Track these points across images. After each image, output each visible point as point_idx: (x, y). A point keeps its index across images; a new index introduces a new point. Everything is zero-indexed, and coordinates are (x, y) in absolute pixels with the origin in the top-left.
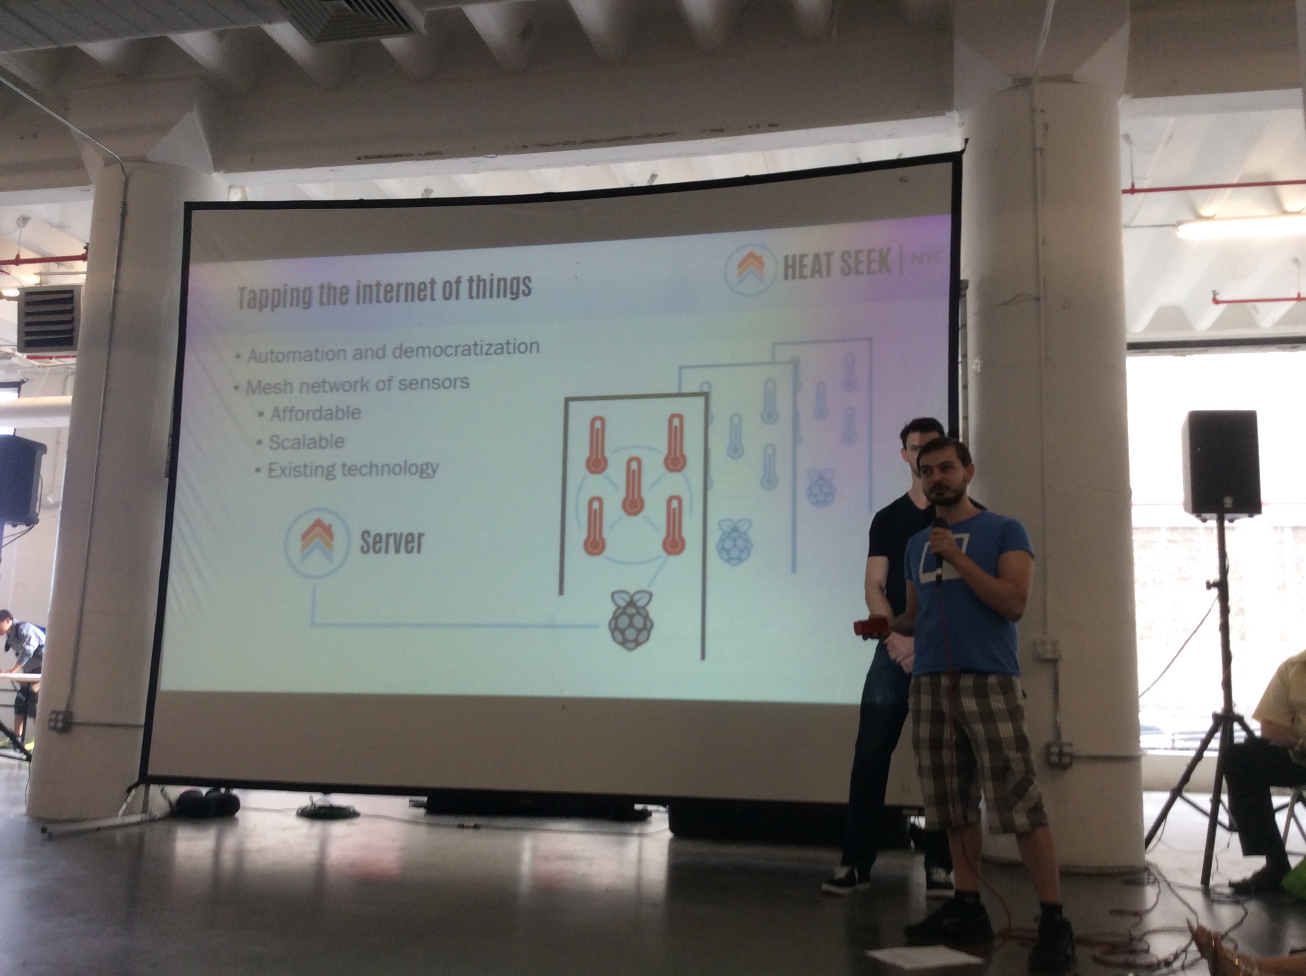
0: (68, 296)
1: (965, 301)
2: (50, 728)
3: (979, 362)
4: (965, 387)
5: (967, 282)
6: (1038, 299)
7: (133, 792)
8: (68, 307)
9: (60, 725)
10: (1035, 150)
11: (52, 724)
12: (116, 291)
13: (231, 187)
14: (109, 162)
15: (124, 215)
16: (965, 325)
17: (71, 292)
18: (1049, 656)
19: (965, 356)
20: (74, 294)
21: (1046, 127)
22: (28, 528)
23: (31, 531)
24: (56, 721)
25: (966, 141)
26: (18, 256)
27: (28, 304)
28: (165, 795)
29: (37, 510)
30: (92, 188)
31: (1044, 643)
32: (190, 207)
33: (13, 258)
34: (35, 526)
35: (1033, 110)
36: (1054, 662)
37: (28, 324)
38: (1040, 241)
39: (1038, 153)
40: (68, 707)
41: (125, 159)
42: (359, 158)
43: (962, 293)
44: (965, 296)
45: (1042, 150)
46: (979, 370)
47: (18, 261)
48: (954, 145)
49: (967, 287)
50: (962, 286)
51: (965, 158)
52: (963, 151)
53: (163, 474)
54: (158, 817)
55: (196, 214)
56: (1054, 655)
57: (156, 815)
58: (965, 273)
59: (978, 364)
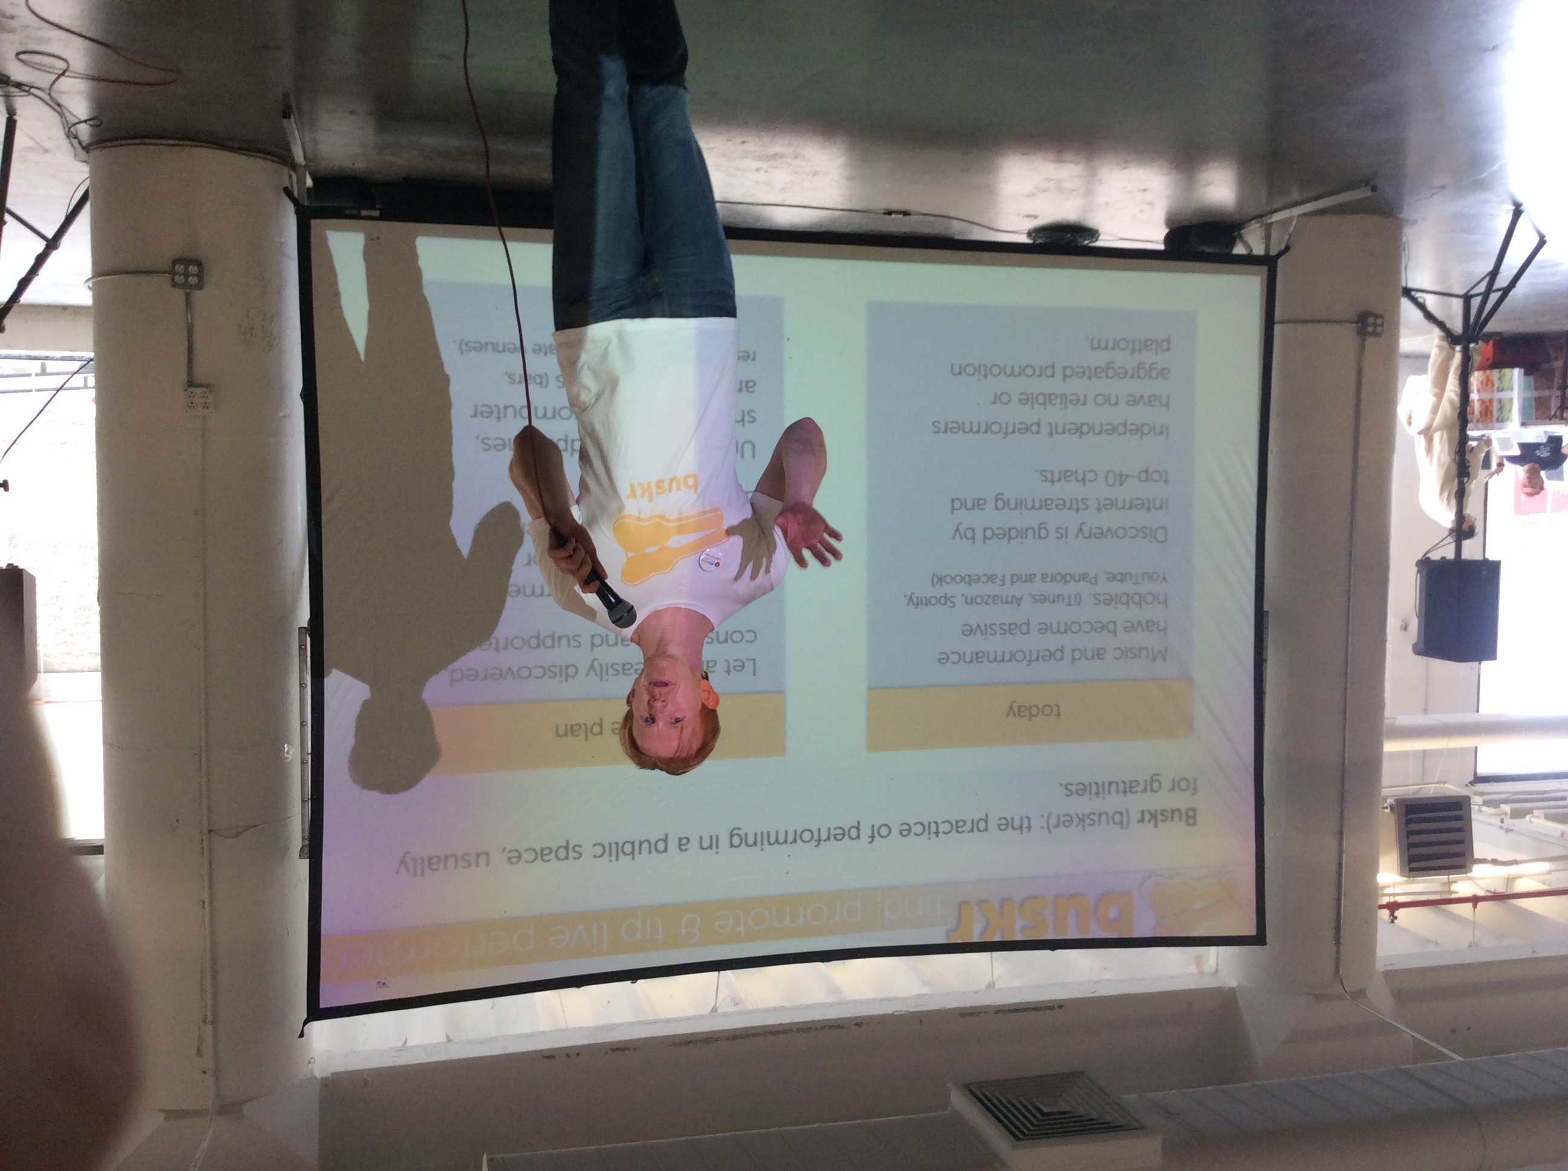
0: (1415, 865)
1: (304, 832)
2: (1381, 316)
4: (303, 724)
5: (301, 856)
6: (210, 831)
7: (1283, 247)
8: (1415, 851)
9: (1371, 320)
10: (213, 1023)
11: (1379, 321)
12: (1341, 834)
13: (1215, 972)
14: (1361, 994)
15: (1338, 929)
16: (303, 801)
18: (198, 391)
19: (303, 764)
21: (199, 1052)
22: (1428, 556)
23: (1426, 551)
24: (1375, 325)
25: (302, 1035)
26: (1475, 907)
27: (1461, 855)
28: (1247, 245)
29: (1419, 576)
30: (1380, 966)
31: (206, 406)
32: (1258, 939)
33: (1480, 904)
34: (1420, 558)
35: (217, 1073)
36: (191, 384)
38: (207, 904)
39: (210, 1018)
40: (1364, 340)
41: (1340, 997)
42: (1061, 1007)
43: (307, 842)
44: (303, 839)
45: (205, 1022)
46: (286, 746)
47: (1475, 900)
48: (320, 1029)
49: (302, 850)
50: (307, 850)
51: (303, 1013)
52: (306, 1022)
53: (1270, 615)
54: (1254, 221)
55: (1251, 930)
56: (192, 393)
57: (1257, 223)
58: (304, 865)
59: (288, 753)
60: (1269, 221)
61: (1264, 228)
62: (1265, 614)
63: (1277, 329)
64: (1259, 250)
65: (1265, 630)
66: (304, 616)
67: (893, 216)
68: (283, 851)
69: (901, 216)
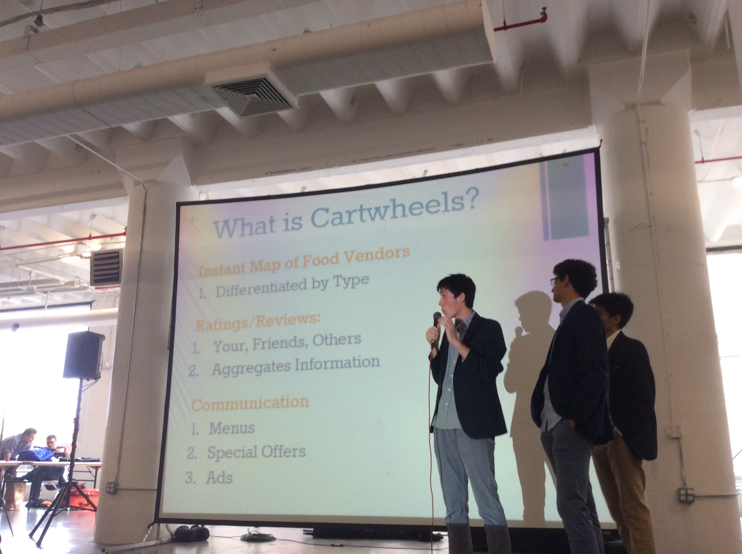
0: (117, 254)
1: (608, 230)
2: (107, 492)
3: (619, 264)
4: (612, 278)
5: (608, 219)
6: (650, 226)
7: (151, 527)
8: (116, 260)
9: (112, 490)
10: (641, 143)
11: (108, 490)
12: (141, 251)
13: (200, 193)
14: (137, 184)
15: (145, 211)
16: (609, 243)
17: (118, 252)
18: (675, 436)
19: (610, 261)
20: (120, 253)
21: (647, 130)
22: (95, 381)
23: (96, 383)
24: (110, 488)
25: (601, 141)
26: (90, 235)
27: (96, 260)
28: (168, 529)
29: (100, 371)
30: (128, 198)
31: (671, 428)
32: (179, 205)
33: (88, 236)
34: (99, 380)
35: (638, 121)
36: (678, 439)
37: (95, 271)
38: (649, 194)
39: (643, 145)
40: (115, 480)
41: (146, 182)
42: (267, 174)
43: (606, 225)
44: (607, 227)
45: (645, 143)
46: (619, 269)
47: (90, 238)
48: (594, 143)
49: (608, 222)
50: (606, 221)
51: (601, 150)
52: (600, 147)
53: (167, 348)
54: (164, 542)
55: (182, 208)
56: (678, 434)
57: (164, 541)
58: (606, 214)
60: (157, 541)
61: (160, 538)
62: (169, 349)
63: (156, 487)
64: (163, 526)
65: (170, 341)
68: (618, 221)
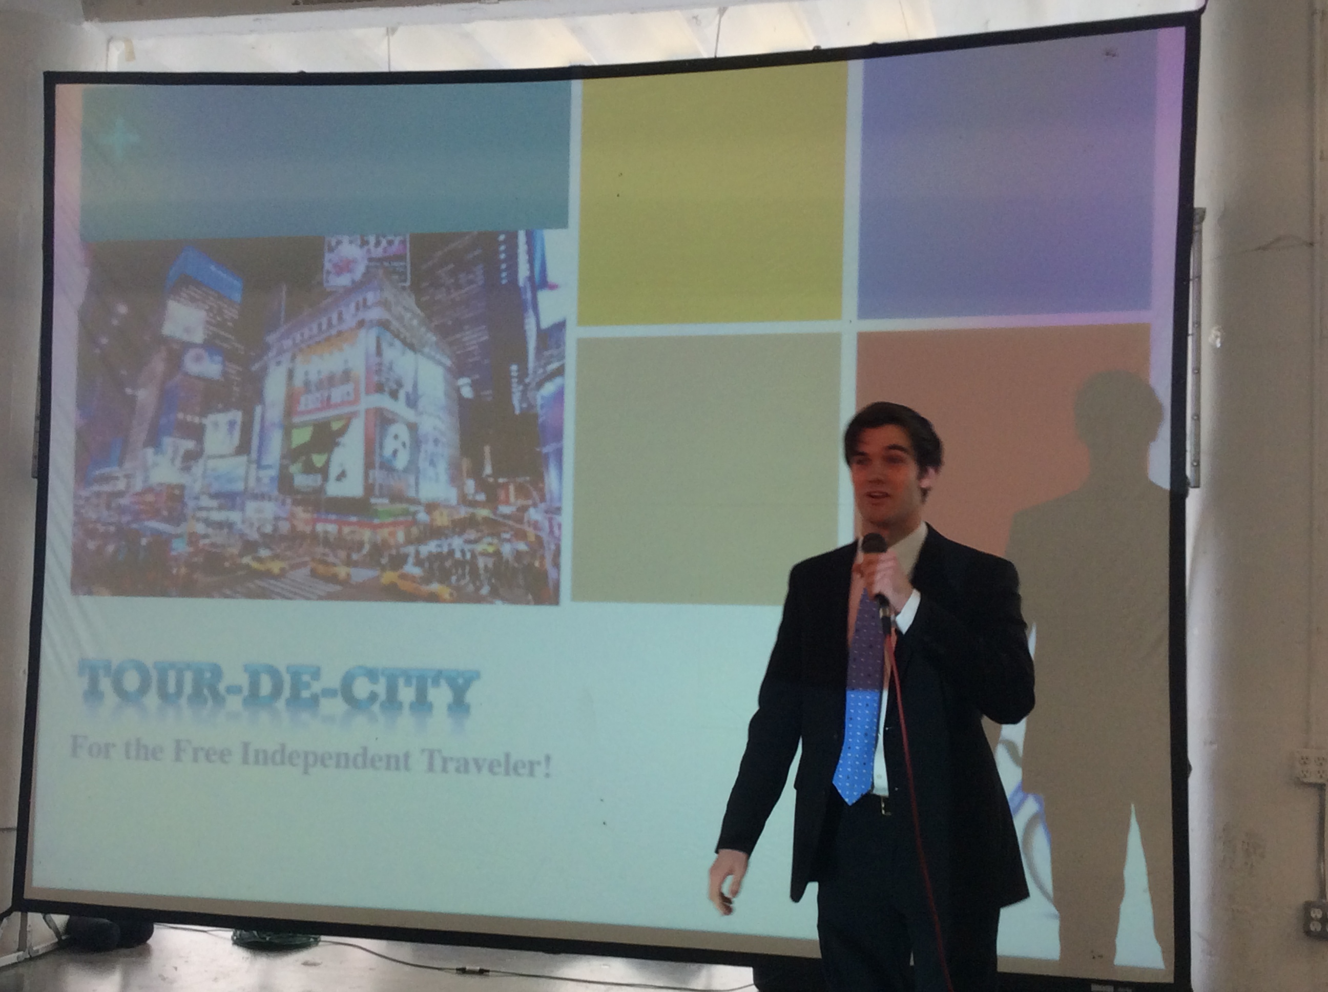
1: (1200, 240)
3: (1219, 334)
4: (1197, 371)
5: (1204, 211)
6: (1312, 244)
10: (1313, 13)
13: (110, 40)
16: (1199, 277)
18: (1313, 779)
19: (1198, 324)
28: (49, 923)
31: (1305, 761)
32: (52, 79)
36: (1321, 787)
38: (1317, 155)
39: (1317, 18)
43: (1196, 227)
44: (1200, 232)
46: (1219, 345)
49: (1202, 219)
50: (1197, 218)
51: (1204, 19)
52: (1202, 11)
53: (30, 474)
54: (40, 953)
55: (62, 90)
56: (1321, 777)
57: (38, 951)
58: (1201, 199)
59: (1217, 337)
60: (21, 953)
61: (28, 945)
62: (36, 475)
63: (14, 822)
64: (35, 919)
65: (37, 454)
66: (1193, 503)
67: (478, 968)
68: (1224, 218)
69: (468, 968)
